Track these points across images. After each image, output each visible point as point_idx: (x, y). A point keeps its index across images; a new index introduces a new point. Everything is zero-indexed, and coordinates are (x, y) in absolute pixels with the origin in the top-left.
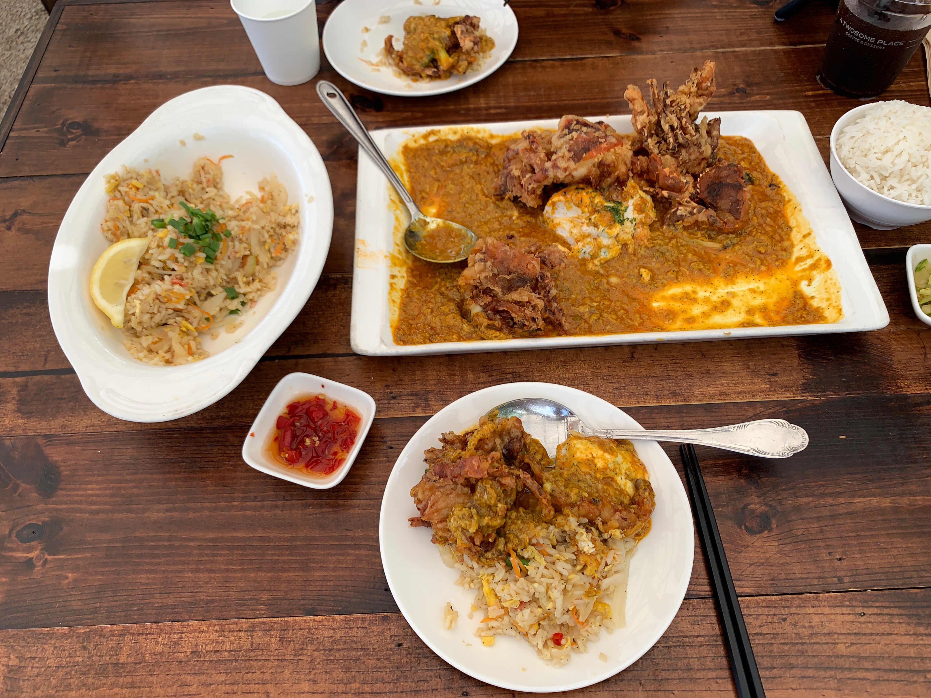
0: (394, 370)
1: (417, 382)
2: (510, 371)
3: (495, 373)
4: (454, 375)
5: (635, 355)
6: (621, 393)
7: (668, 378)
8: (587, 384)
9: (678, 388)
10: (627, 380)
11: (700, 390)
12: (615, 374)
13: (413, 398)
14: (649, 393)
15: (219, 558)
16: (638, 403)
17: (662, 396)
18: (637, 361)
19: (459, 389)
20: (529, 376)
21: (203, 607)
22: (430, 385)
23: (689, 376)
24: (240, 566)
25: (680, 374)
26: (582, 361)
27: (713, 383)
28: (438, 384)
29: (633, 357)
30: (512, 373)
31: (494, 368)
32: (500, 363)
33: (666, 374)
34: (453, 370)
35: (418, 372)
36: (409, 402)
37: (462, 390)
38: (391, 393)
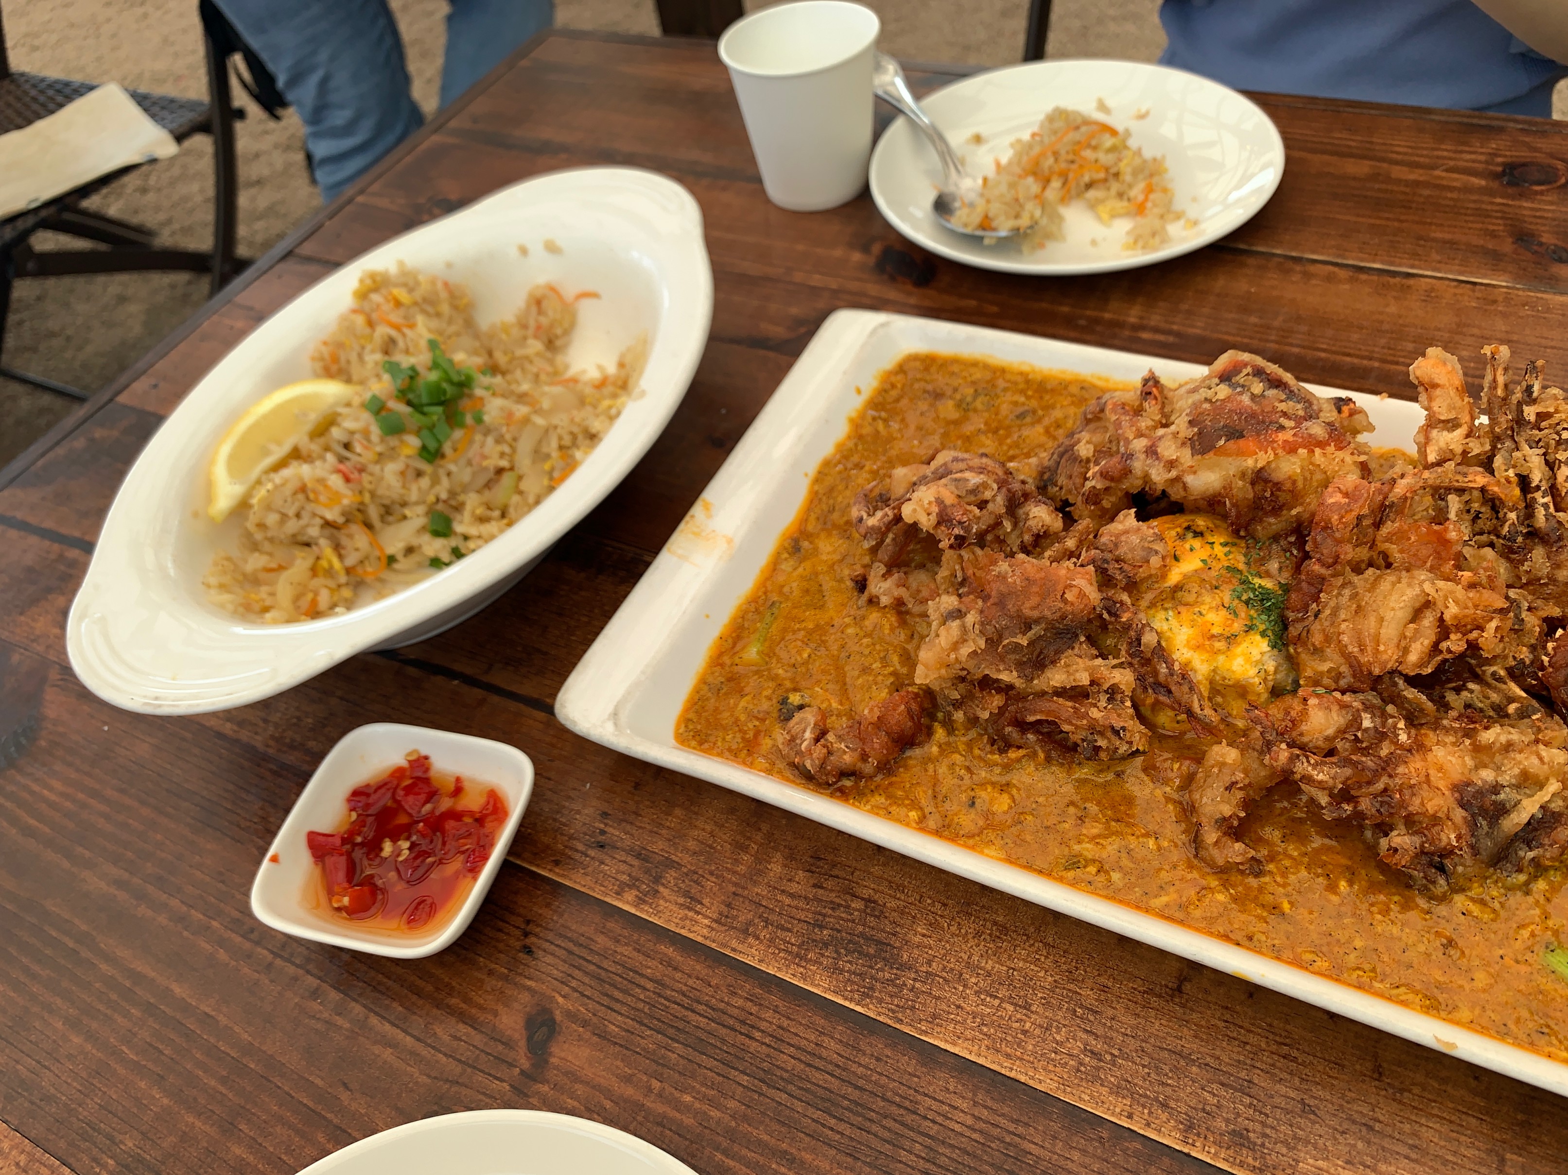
0: (637, 786)
1: (664, 832)
2: (866, 893)
3: (829, 884)
4: (744, 849)
5: (1187, 987)
6: (1098, 1069)
7: (1245, 1089)
8: (1027, 1007)
9: (1258, 1127)
10: (1133, 1044)
11: (1320, 1163)
12: (1110, 1012)
13: (636, 863)
14: (1172, 1104)
15: (120, 1020)
16: (1130, 1116)
17: (1203, 1130)
18: (1183, 1006)
19: (736, 884)
20: (902, 926)
21: (32, 1103)
22: (686, 850)
23: (1307, 1110)
24: (137, 1054)
25: (1283, 1090)
26: (1046, 944)
27: (1369, 1161)
28: (701, 853)
29: (1179, 990)
30: (868, 901)
31: (835, 872)
32: (854, 864)
33: (1243, 1074)
34: (749, 838)
35: (678, 811)
36: (623, 867)
37: (740, 891)
38: (603, 832)
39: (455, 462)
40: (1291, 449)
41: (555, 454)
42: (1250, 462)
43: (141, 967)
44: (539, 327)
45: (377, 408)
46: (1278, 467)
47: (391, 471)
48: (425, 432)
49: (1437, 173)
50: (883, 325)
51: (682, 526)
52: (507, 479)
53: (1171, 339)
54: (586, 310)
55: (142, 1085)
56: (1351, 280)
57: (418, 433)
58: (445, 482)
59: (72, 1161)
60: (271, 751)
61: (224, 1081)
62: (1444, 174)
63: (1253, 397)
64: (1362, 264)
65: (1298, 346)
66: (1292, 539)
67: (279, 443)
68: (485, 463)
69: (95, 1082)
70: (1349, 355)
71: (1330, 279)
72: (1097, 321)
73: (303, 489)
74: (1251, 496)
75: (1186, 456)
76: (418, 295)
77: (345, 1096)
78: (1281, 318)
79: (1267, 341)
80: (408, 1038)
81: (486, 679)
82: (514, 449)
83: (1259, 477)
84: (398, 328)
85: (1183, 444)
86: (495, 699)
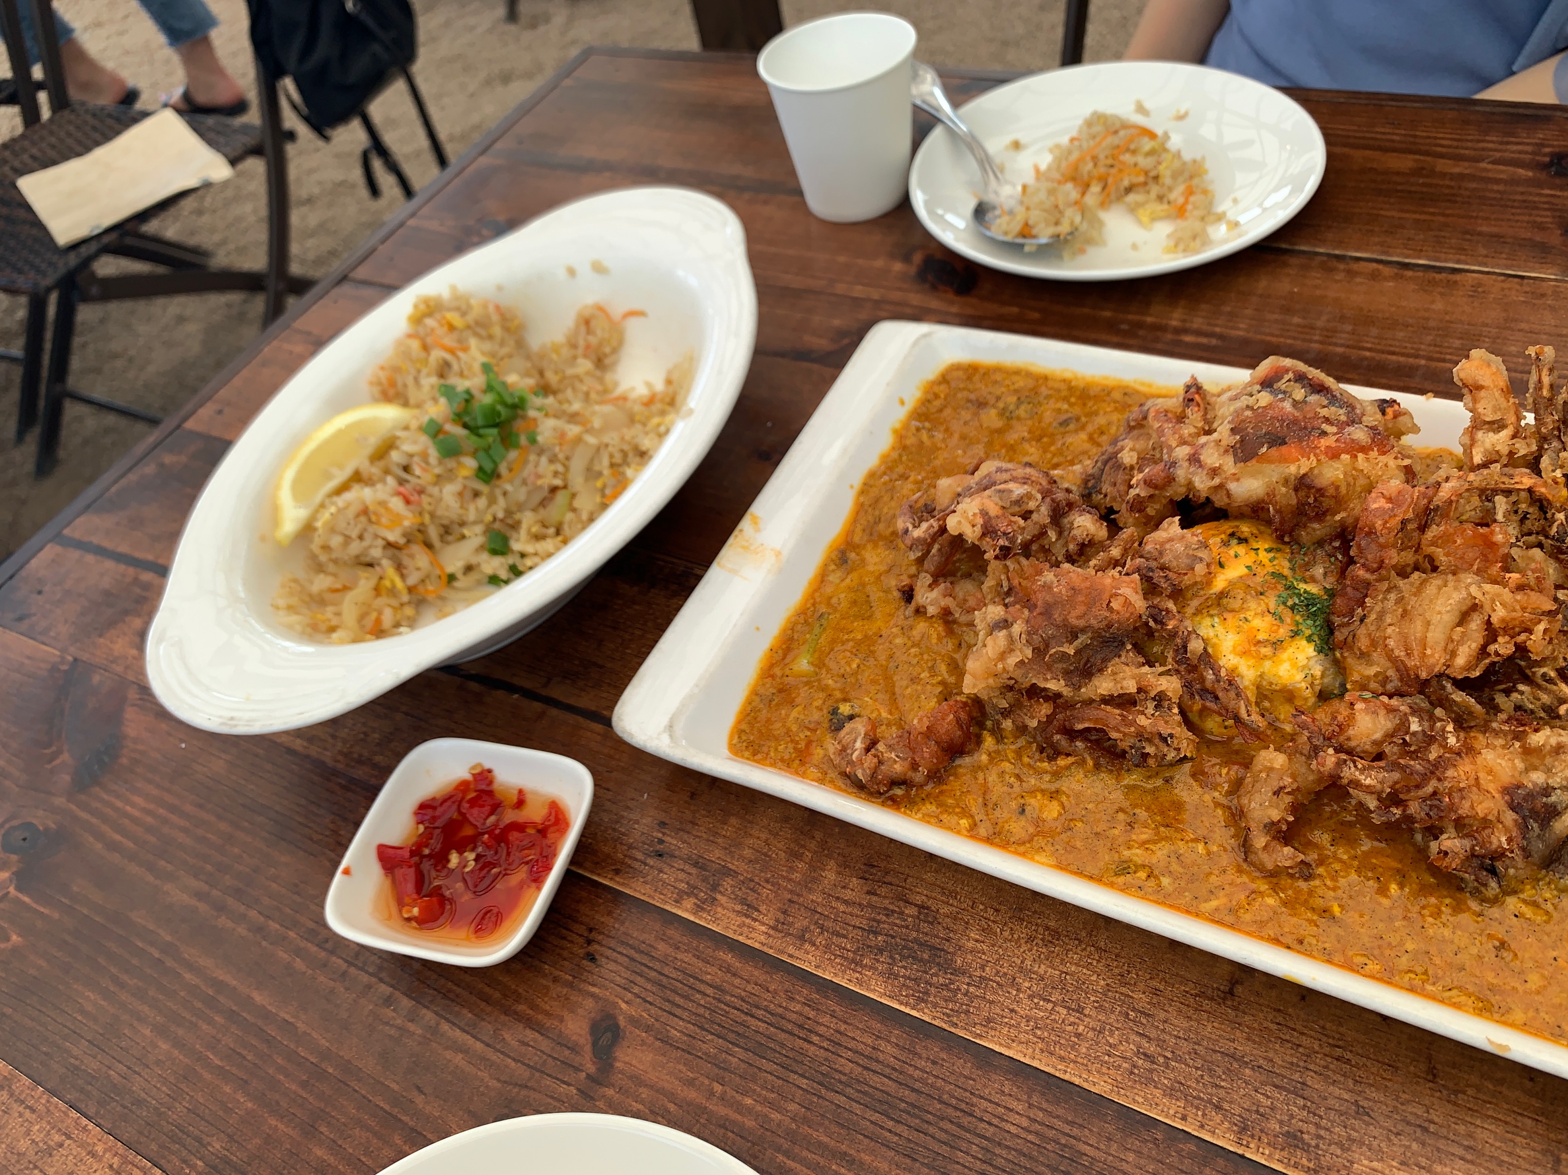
0: (693, 795)
1: (720, 840)
2: (919, 899)
3: (883, 891)
4: (799, 856)
5: (1239, 990)
6: (1151, 1071)
7: (1299, 1090)
8: (1080, 1010)
9: (1312, 1129)
10: (1186, 1046)
11: (1375, 1164)
12: (1162, 1015)
13: (694, 871)
14: (1226, 1106)
15: (204, 1027)
16: (1184, 1118)
17: (1257, 1132)
18: (1235, 1009)
19: (791, 892)
20: (955, 932)
21: (125, 1107)
22: (742, 858)
23: (1361, 1112)
24: (221, 1060)
25: (1337, 1092)
26: (1099, 949)
27: (1423, 1161)
28: (756, 861)
29: (1231, 993)
30: (921, 907)
31: (888, 879)
32: (907, 871)
33: (1296, 1077)
34: (803, 846)
35: (733, 821)
36: (682, 875)
37: (795, 898)
38: (661, 842)
39: (511, 482)
40: (1334, 455)
41: (606, 472)
42: (1293, 469)
43: (222, 975)
44: (588, 347)
45: (435, 431)
46: (1321, 473)
47: (449, 492)
48: (481, 454)
49: (1483, 165)
50: (925, 336)
51: (731, 540)
52: (561, 498)
53: (1214, 342)
54: (634, 329)
55: (227, 1089)
56: (1397, 277)
57: (474, 454)
58: (502, 502)
59: (162, 1162)
60: (340, 766)
61: (304, 1085)
62: (1490, 166)
63: (1295, 403)
64: (1407, 261)
65: (1342, 345)
66: (1337, 544)
67: (341, 467)
68: (539, 482)
69: (183, 1086)
70: (1393, 353)
71: (1374, 276)
72: (1140, 325)
73: (365, 512)
74: (1294, 502)
75: (1229, 464)
76: (470, 318)
77: (419, 1100)
78: (1324, 318)
79: (1311, 341)
80: (478, 1043)
81: (544, 692)
82: (567, 468)
83: (1302, 484)
84: (452, 352)
85: (1226, 451)
86: (554, 712)
